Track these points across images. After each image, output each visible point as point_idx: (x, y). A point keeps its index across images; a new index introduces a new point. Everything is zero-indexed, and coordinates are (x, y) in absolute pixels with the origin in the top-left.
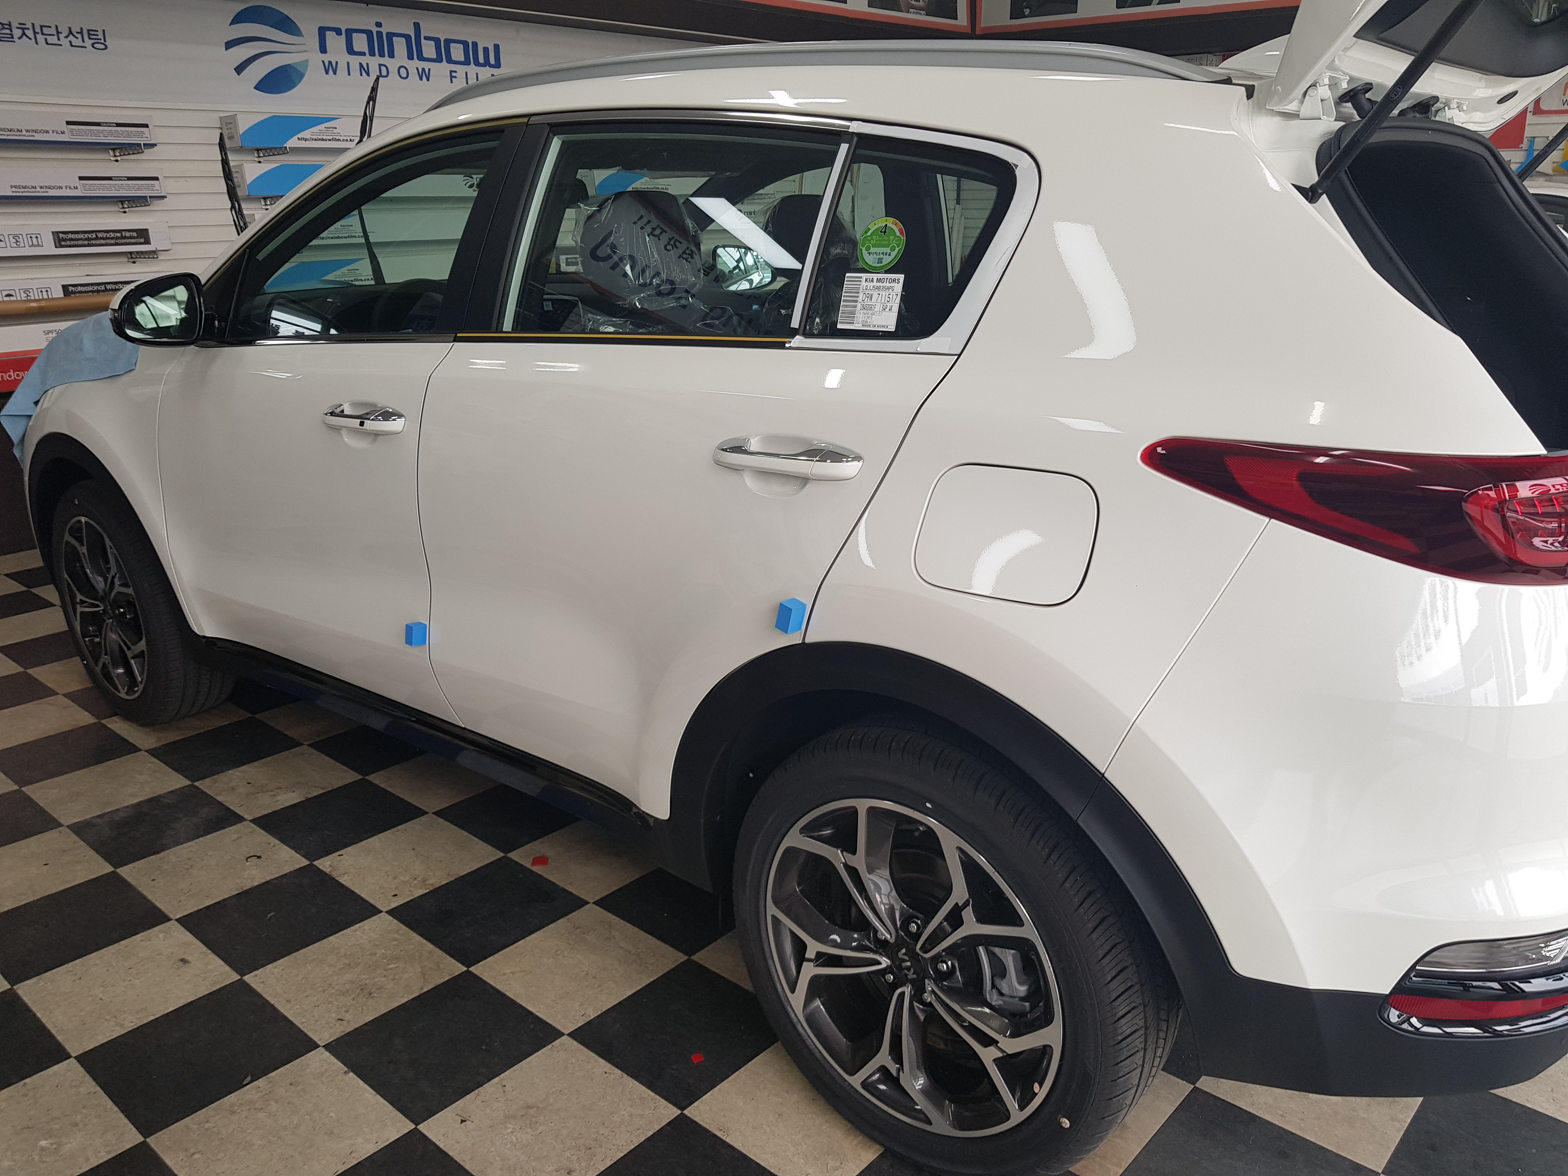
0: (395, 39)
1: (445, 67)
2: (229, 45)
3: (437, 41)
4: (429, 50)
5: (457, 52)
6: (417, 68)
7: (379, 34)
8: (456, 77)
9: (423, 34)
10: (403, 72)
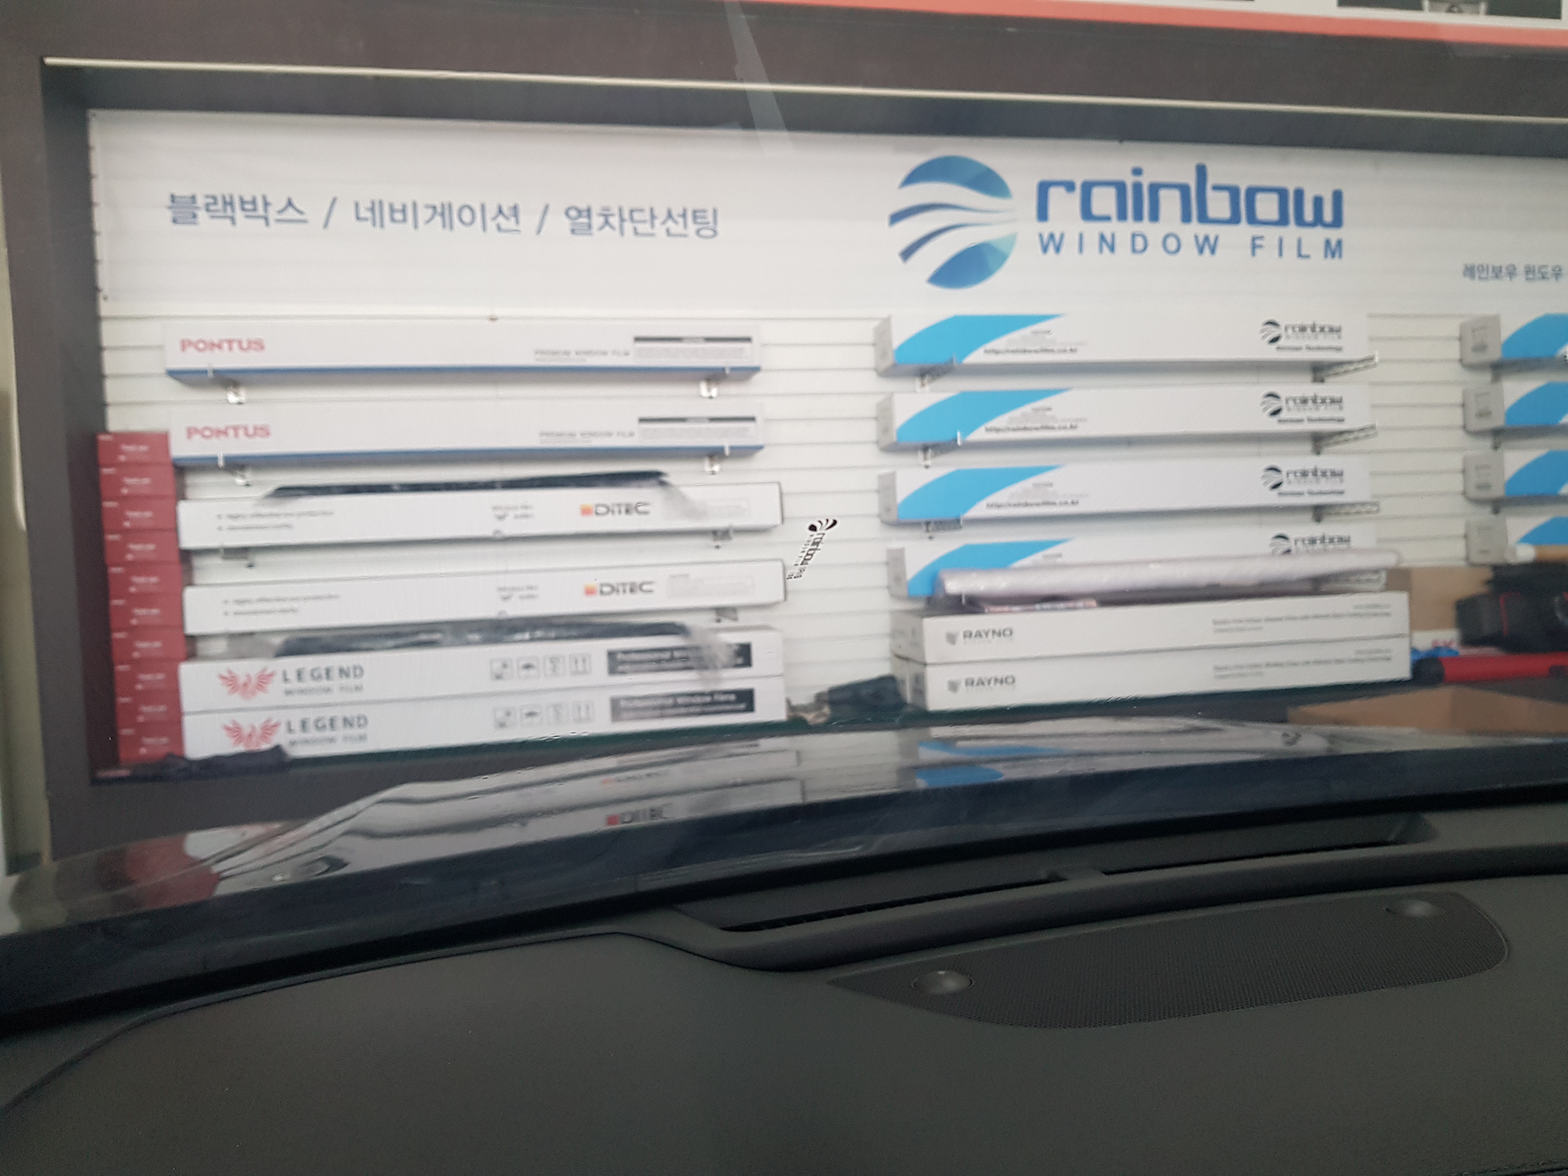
0: (1163, 193)
1: (1244, 231)
2: (896, 218)
3: (1234, 192)
4: (1218, 204)
5: (1267, 207)
6: (1196, 237)
7: (1138, 187)
8: (1261, 246)
9: (1211, 182)
10: (1172, 244)
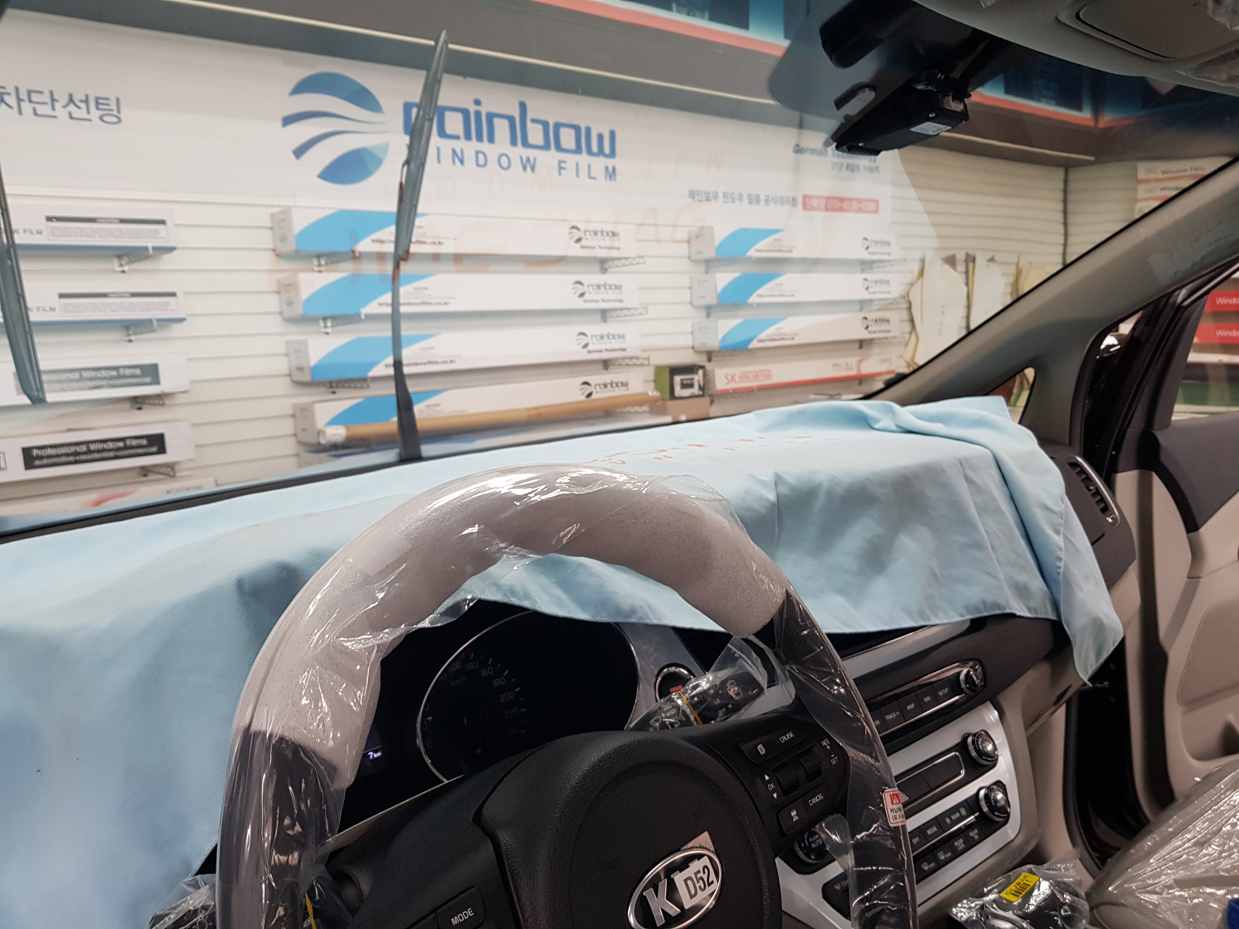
1: (553, 156)
2: (288, 121)
3: (545, 124)
4: (535, 134)
5: (568, 138)
6: (521, 158)
7: (478, 114)
8: (564, 168)
9: (530, 115)
10: (504, 160)
